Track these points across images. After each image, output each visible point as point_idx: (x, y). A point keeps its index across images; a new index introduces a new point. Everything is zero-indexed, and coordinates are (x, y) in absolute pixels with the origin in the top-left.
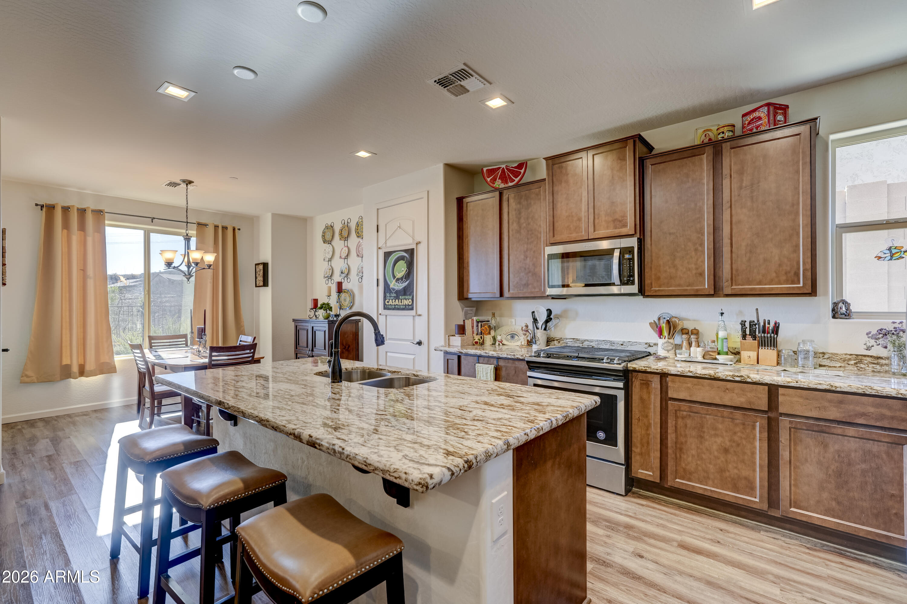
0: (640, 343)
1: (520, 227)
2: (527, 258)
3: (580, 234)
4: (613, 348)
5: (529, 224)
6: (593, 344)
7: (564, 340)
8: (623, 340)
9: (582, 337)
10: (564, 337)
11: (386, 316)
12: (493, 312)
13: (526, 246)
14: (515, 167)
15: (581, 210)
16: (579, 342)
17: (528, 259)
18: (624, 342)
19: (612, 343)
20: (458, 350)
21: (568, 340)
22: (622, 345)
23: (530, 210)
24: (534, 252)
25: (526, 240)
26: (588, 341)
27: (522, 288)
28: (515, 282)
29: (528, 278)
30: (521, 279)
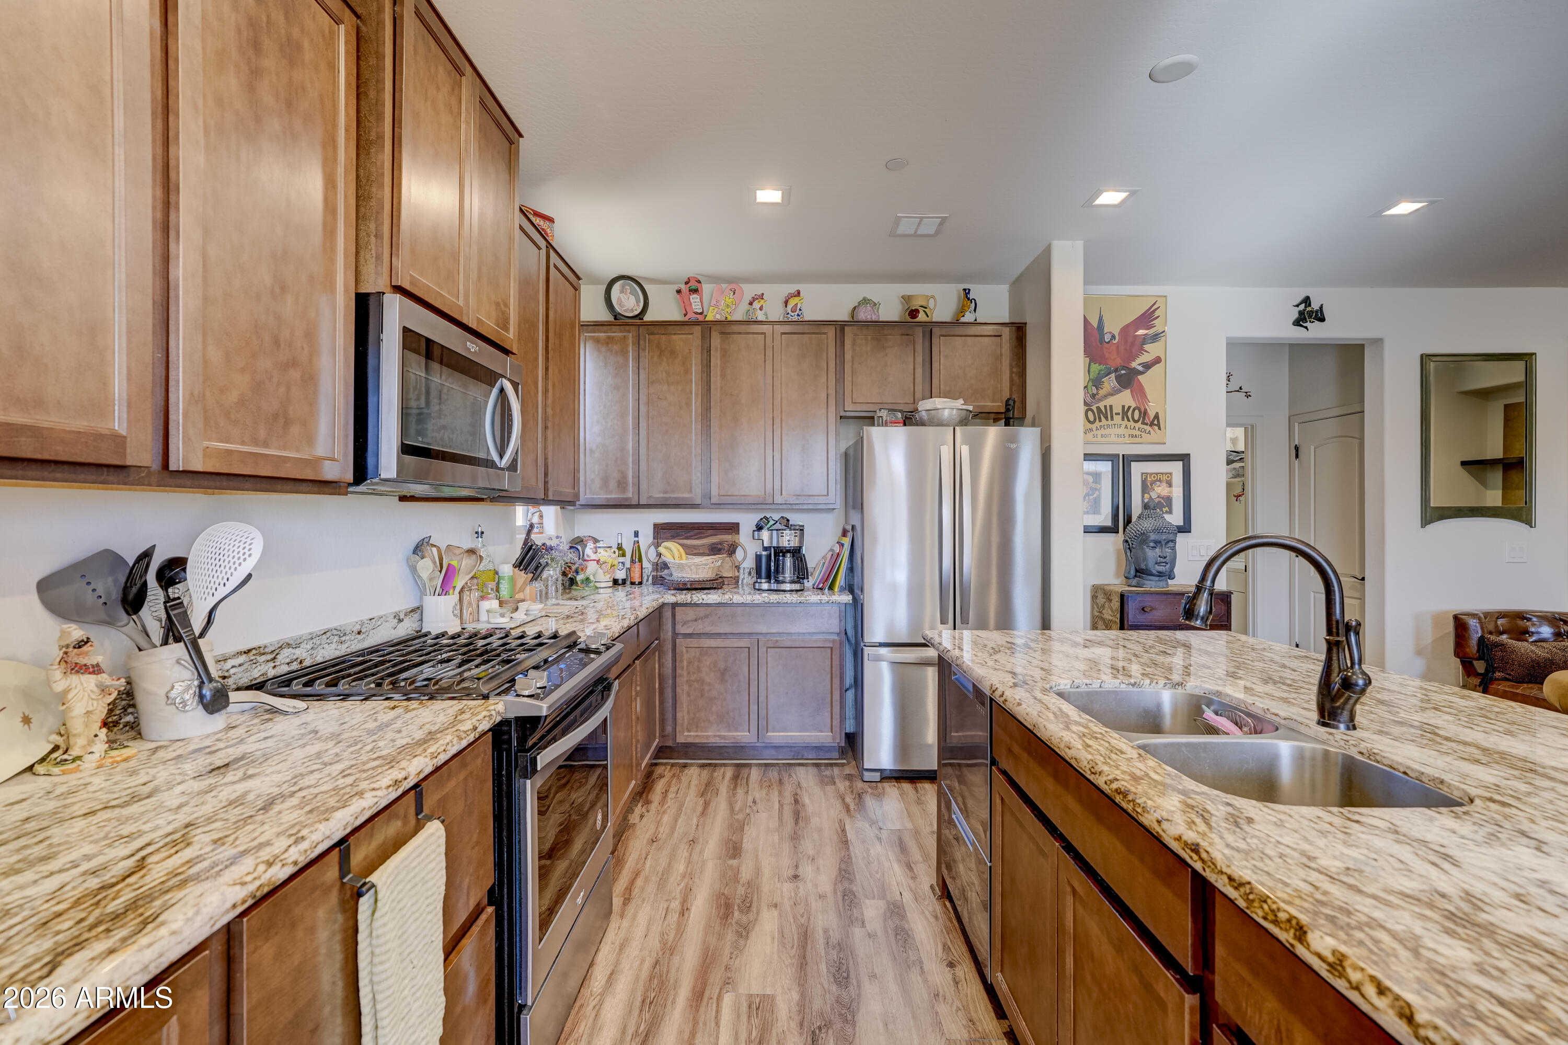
23: (295, 75)
27: (262, 433)
28: (233, 397)
29: (288, 389)
30: (257, 386)
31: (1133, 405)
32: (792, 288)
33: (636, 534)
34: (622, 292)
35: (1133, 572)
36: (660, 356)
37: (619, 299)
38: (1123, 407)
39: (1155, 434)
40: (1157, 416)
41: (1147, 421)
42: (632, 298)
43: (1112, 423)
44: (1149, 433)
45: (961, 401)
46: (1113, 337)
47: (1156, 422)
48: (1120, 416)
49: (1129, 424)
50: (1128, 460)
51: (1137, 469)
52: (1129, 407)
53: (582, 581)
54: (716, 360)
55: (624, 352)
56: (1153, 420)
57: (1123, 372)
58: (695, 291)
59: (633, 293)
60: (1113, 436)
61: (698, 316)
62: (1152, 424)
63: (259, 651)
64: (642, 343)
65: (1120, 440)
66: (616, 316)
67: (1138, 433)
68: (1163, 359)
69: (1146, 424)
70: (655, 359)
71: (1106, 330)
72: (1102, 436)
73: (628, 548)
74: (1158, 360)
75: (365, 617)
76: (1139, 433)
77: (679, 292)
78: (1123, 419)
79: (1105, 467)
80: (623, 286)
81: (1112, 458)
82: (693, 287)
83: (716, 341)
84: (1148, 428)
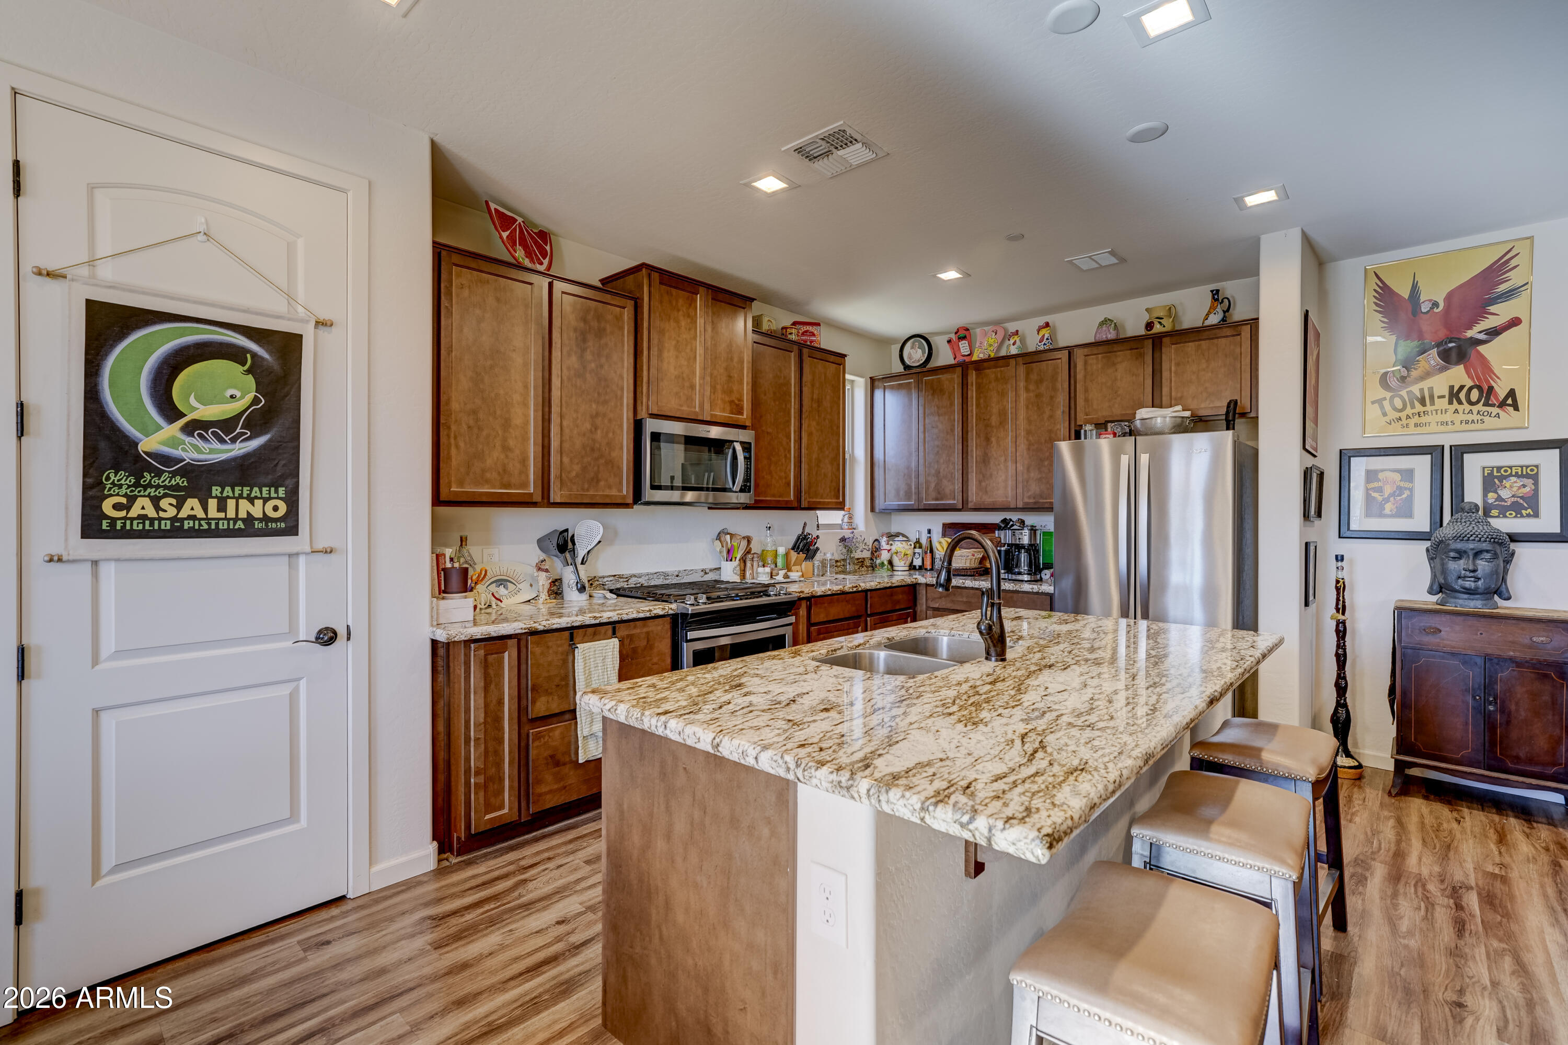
0: (696, 571)
1: (584, 367)
2: (596, 429)
3: (693, 410)
4: (667, 582)
5: (602, 366)
6: (643, 581)
7: (600, 580)
8: (677, 569)
9: (626, 572)
10: (601, 575)
11: (95, 563)
12: (464, 534)
13: (594, 406)
14: (535, 233)
15: (694, 373)
16: (622, 580)
17: (599, 432)
18: (679, 572)
19: (666, 575)
20: (525, 626)
21: (606, 579)
22: (677, 576)
23: (603, 342)
24: (610, 420)
25: (596, 395)
26: (635, 576)
27: (586, 486)
28: (574, 474)
29: (598, 467)
30: (584, 469)
31: (1469, 383)
32: (1041, 321)
33: (929, 531)
34: (912, 348)
35: (1436, 587)
36: (933, 394)
37: (910, 354)
38: (1452, 387)
39: (1508, 416)
40: (1512, 393)
41: (1493, 400)
42: (920, 351)
43: (1433, 408)
44: (1498, 416)
45: (1179, 408)
46: (1436, 304)
47: (1510, 401)
48: (1447, 399)
49: (1460, 408)
50: (1459, 452)
51: (1474, 465)
52: (1462, 387)
53: (880, 564)
54: (972, 393)
55: (910, 395)
56: (1506, 398)
57: (1451, 345)
58: (964, 338)
59: (921, 347)
60: (1433, 425)
61: (965, 358)
62: (1502, 405)
63: (621, 577)
64: (920, 386)
65: (1443, 428)
66: (907, 367)
67: (1475, 417)
68: (1525, 321)
69: (1493, 405)
70: (930, 397)
71: (1422, 299)
72: (1416, 425)
73: (924, 541)
74: (1515, 322)
75: (681, 569)
76: (1479, 417)
77: (949, 342)
78: (1451, 403)
79: (1422, 464)
80: (913, 343)
81: (1435, 452)
82: (963, 334)
83: (973, 376)
84: (1495, 410)
